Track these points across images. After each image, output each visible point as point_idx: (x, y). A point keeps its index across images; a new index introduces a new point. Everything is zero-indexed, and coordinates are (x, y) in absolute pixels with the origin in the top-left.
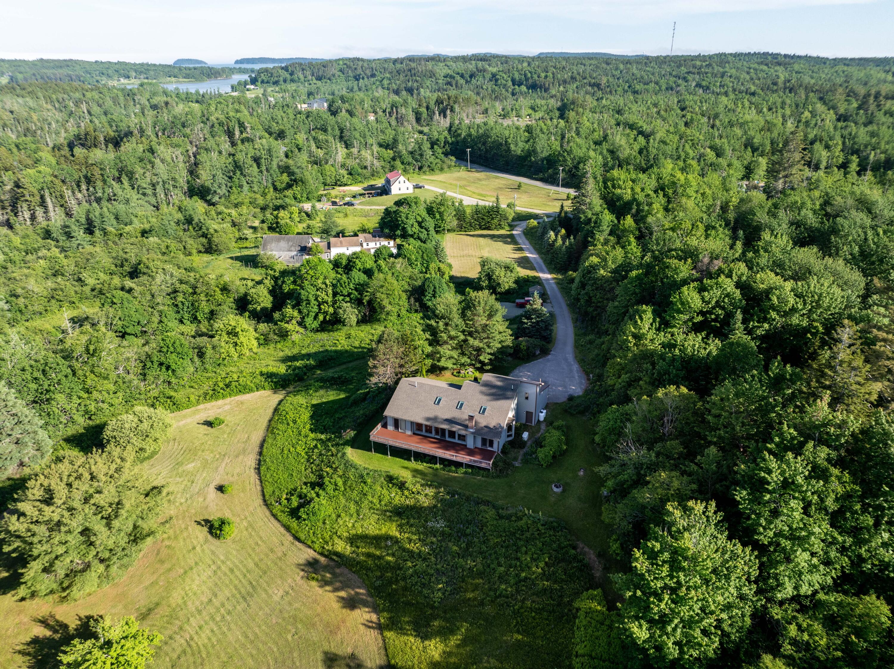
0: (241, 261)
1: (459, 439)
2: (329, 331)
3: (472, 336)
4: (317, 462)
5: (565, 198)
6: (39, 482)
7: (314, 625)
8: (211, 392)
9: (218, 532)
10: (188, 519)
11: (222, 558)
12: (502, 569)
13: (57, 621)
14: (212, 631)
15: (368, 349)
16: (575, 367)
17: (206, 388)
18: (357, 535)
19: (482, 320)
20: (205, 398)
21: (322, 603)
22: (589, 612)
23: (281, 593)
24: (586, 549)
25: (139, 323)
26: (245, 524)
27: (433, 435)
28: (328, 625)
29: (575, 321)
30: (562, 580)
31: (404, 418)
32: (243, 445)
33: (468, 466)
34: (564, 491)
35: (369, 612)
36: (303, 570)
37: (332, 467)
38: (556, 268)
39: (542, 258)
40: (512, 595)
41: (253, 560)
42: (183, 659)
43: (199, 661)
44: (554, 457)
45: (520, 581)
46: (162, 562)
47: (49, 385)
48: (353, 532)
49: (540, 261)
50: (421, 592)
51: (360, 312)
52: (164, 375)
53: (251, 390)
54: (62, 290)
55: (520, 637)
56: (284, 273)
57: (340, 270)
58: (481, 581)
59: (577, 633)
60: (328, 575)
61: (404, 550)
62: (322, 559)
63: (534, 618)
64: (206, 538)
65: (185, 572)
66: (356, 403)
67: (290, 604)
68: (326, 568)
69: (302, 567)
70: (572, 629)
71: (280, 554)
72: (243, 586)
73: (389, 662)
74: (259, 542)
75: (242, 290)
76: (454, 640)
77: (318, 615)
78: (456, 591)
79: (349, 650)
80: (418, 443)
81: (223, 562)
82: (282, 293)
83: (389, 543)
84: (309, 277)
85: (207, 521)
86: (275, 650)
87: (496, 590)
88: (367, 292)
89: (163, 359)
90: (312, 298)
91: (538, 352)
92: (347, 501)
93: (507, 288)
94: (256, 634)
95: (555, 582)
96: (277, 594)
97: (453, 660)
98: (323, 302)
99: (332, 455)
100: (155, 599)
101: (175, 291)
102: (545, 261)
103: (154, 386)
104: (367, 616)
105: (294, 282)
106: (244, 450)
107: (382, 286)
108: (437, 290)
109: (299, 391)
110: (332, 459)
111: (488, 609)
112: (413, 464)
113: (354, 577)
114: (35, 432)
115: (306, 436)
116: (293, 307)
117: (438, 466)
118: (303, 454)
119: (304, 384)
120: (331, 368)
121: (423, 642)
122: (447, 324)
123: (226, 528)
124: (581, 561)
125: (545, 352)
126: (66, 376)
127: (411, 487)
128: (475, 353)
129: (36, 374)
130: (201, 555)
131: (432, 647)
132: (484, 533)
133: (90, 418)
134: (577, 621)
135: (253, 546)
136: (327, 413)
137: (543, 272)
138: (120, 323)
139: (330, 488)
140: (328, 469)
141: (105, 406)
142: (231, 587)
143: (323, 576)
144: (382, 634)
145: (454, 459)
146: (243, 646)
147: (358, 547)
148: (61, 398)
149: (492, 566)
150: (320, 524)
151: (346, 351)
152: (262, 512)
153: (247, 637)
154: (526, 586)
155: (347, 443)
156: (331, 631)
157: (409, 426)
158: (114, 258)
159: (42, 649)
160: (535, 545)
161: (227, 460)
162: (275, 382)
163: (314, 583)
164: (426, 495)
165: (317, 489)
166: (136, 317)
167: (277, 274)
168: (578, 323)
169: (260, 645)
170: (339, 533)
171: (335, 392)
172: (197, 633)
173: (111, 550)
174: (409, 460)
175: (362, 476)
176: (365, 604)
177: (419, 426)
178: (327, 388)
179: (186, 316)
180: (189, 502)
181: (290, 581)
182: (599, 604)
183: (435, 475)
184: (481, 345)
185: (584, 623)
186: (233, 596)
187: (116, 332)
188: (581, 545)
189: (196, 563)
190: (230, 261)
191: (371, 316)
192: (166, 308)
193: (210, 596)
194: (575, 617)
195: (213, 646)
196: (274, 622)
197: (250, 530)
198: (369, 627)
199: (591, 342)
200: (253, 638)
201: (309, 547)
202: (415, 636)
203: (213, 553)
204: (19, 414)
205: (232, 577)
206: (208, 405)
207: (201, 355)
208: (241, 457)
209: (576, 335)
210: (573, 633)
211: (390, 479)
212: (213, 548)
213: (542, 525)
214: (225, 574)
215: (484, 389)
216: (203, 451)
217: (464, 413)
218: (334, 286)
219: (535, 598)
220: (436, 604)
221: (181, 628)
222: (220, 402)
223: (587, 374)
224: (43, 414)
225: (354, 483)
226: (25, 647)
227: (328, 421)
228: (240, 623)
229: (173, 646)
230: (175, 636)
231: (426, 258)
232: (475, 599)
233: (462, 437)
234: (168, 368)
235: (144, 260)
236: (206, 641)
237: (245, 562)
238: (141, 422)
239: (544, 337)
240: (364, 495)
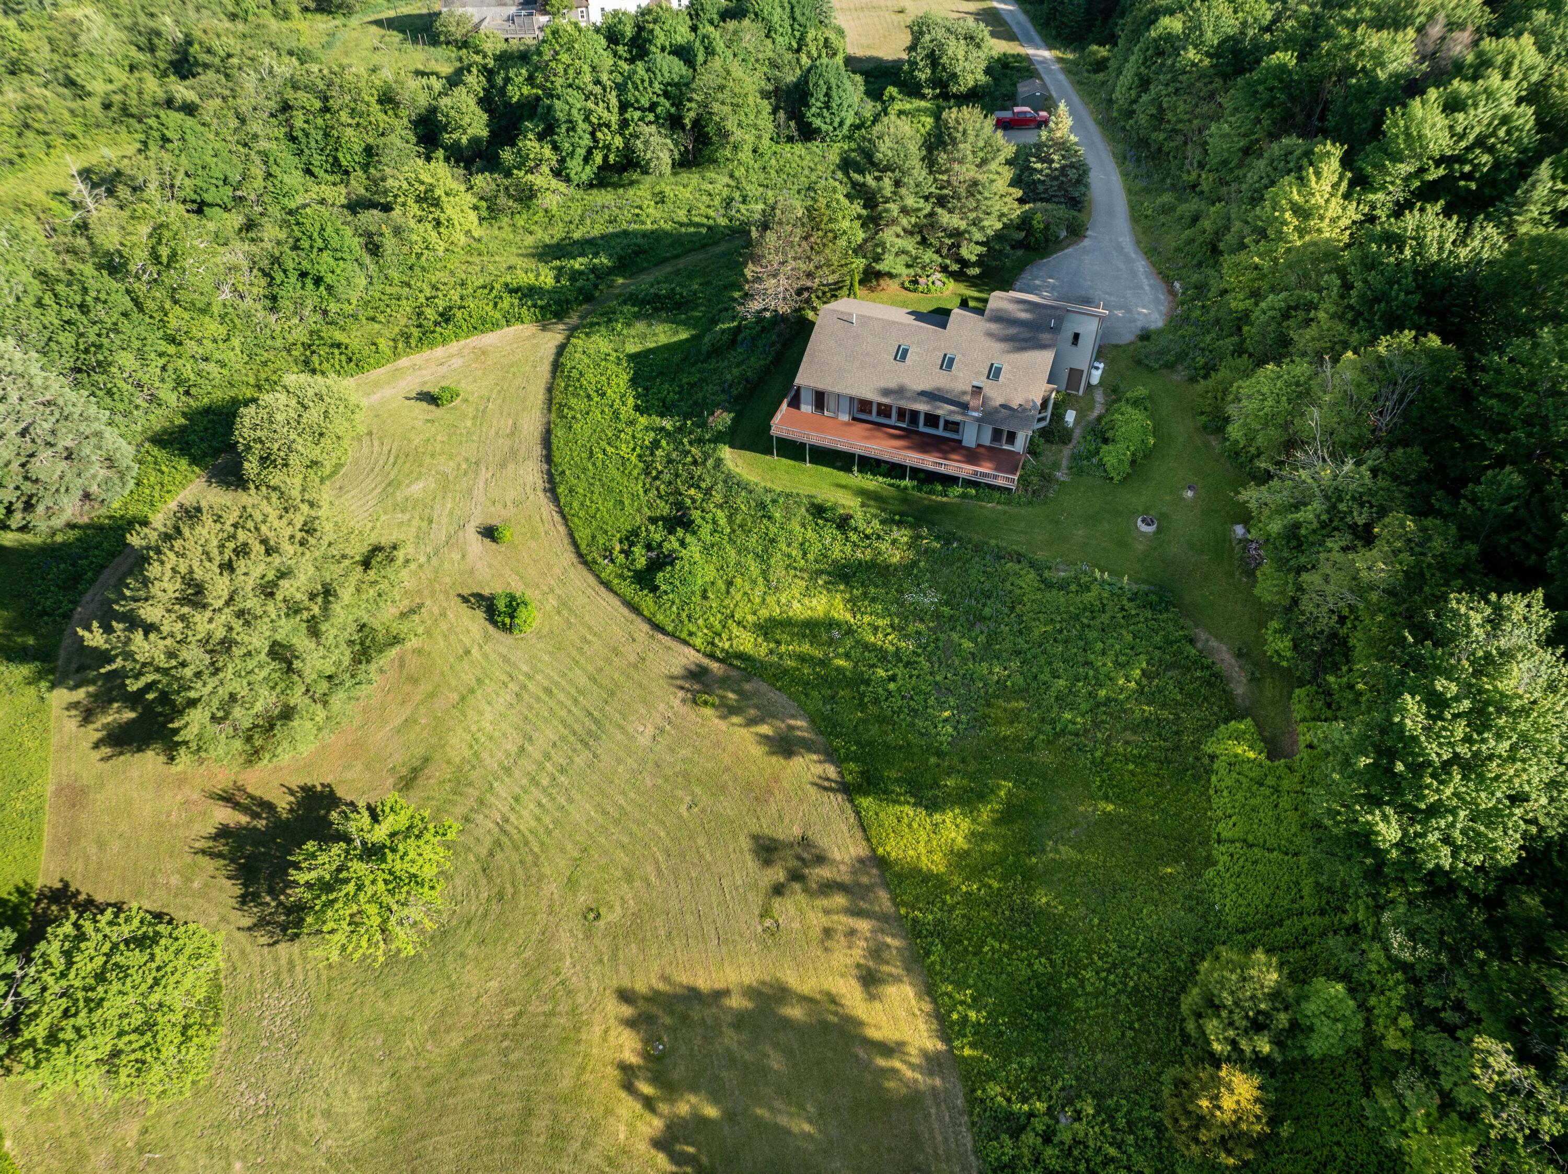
0: (403, 32)
1: (945, 429)
2: (616, 186)
3: (943, 206)
4: (666, 477)
6: (168, 566)
7: (723, 788)
8: (416, 332)
9: (507, 620)
10: (442, 597)
11: (525, 668)
12: (1061, 682)
13: (252, 797)
14: (540, 804)
15: (710, 228)
16: (1141, 265)
17: (403, 321)
18: (771, 620)
19: (966, 172)
20: (407, 343)
21: (731, 748)
22: (1234, 763)
23: (650, 730)
24: (1213, 643)
25: (225, 180)
26: (553, 601)
27: (893, 420)
28: (749, 787)
29: (1121, 159)
30: (1177, 703)
31: (837, 390)
32: (508, 442)
33: (968, 483)
34: (1159, 531)
35: (820, 762)
36: (682, 688)
37: (699, 487)
38: (1059, 35)
39: (1026, 12)
40: (1086, 731)
41: (584, 670)
42: (499, 856)
43: (529, 859)
44: (1133, 462)
45: (1098, 705)
46: (414, 681)
47: (99, 335)
48: (764, 613)
49: (1023, 18)
50: (912, 725)
51: (676, 144)
52: (311, 296)
53: (496, 325)
54: (40, 108)
55: (1110, 807)
56: (505, 59)
57: (620, 49)
58: (1022, 704)
59: (1215, 799)
60: (731, 695)
61: (867, 647)
62: (714, 666)
63: (1132, 773)
64: (486, 632)
65: (463, 699)
66: (717, 351)
67: (672, 751)
68: (724, 682)
69: (679, 682)
70: (1204, 793)
71: (633, 658)
72: (577, 720)
73: (874, 850)
74: (589, 637)
75: (423, 101)
76: (986, 813)
77: (727, 769)
78: (980, 722)
79: (796, 831)
80: (866, 438)
81: (529, 677)
82: (507, 104)
83: (836, 634)
84: (560, 69)
85: (479, 596)
86: (662, 834)
87: (1053, 722)
88: (690, 100)
89: (306, 265)
90: (578, 117)
91: (1063, 234)
92: (739, 553)
93: (971, 84)
94: (621, 807)
95: (1164, 706)
96: (644, 735)
97: (990, 847)
98: (600, 125)
99: (695, 463)
100: (419, 751)
101: (286, 107)
102: (1034, 19)
103: (296, 321)
104: (818, 769)
105: (530, 79)
106: (513, 452)
107: (721, 88)
108: (834, 93)
109: (592, 325)
110: (698, 471)
111: (1044, 757)
112: (857, 479)
113: (780, 698)
114: (98, 434)
115: (631, 423)
116: (541, 137)
117: (906, 482)
118: (633, 459)
119: (600, 310)
120: (643, 270)
121: (931, 815)
122: (897, 184)
123: (522, 613)
124: (1208, 668)
125: (1076, 231)
126: (125, 314)
127: (862, 525)
128: (949, 241)
129: (68, 314)
130: (484, 664)
131: (949, 824)
132: (1018, 616)
133: (187, 393)
134: (1214, 779)
135: (578, 643)
136: (662, 373)
137: (1030, 42)
138: (187, 182)
139: (705, 531)
140: (692, 492)
141: (212, 367)
142: (555, 723)
143: (722, 697)
144: (851, 801)
145: (942, 470)
146: (602, 829)
147: (778, 643)
148: (127, 360)
149: (1041, 677)
150: (697, 598)
151: (667, 234)
152: (581, 578)
153: (605, 813)
154: (1111, 715)
155: (719, 438)
156: (757, 799)
157: (845, 405)
158: (130, 29)
159: (240, 847)
160: (1120, 638)
161: (484, 474)
162: (542, 308)
163: (708, 711)
164: (894, 542)
165: (680, 532)
166: (219, 168)
167: (491, 63)
168: (1130, 166)
169: (634, 827)
170: (737, 617)
171: (667, 327)
172: (513, 809)
173: (330, 678)
174: (850, 470)
175: (762, 506)
176: (809, 746)
177: (864, 405)
178: (648, 318)
179: (317, 159)
180: (435, 561)
181: (662, 707)
182: (1251, 747)
183: (904, 501)
184: (963, 225)
185: (1229, 782)
186: (563, 739)
187: (184, 202)
188: (1203, 636)
189: (479, 681)
190: (374, 29)
191: (697, 151)
192: (273, 145)
193: (520, 741)
194: (1209, 772)
195: (549, 832)
196: (649, 784)
197: (565, 613)
198: (825, 789)
199: (1166, 210)
200: (617, 816)
201: (685, 643)
202: (915, 805)
203: (506, 659)
204: (61, 402)
205: (552, 703)
206: (417, 358)
207: (374, 249)
208: (511, 467)
209: (1129, 192)
210: (1209, 800)
211: (819, 511)
212: (504, 651)
213: (1130, 600)
214: (538, 699)
215: (993, 327)
216: (433, 455)
217: (956, 378)
218: (621, 88)
219: (1128, 735)
220: (945, 747)
221: (481, 802)
222: (439, 352)
223: (1167, 280)
224: (98, 392)
225: (749, 520)
226: (211, 844)
227: (668, 390)
228: (587, 789)
229: (476, 833)
230: (473, 816)
231: (799, 17)
232: (1017, 738)
233: (953, 426)
234: (318, 281)
235: (198, 33)
236: (533, 823)
237: (571, 675)
238: (306, 408)
239: (1073, 199)
240: (772, 541)
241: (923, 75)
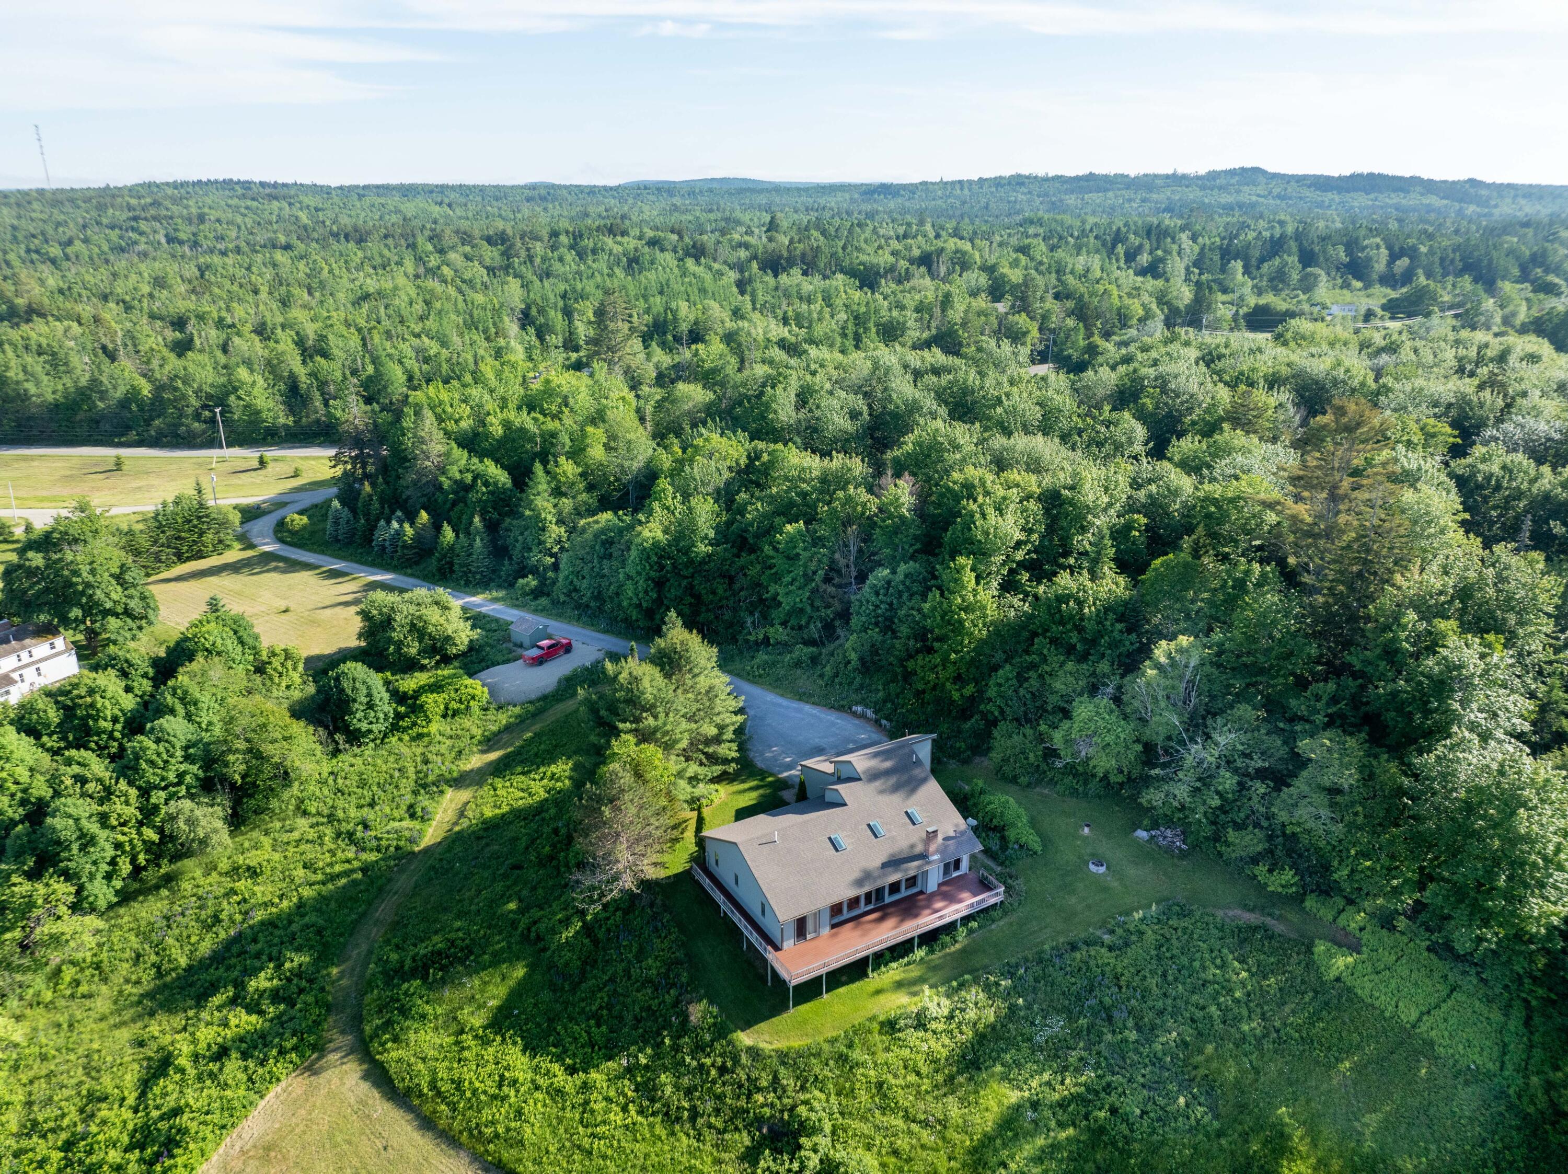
1: (907, 887)
4: (705, 1108)
5: (256, 464)
15: (365, 870)
16: (809, 709)
22: (1352, 973)
27: (865, 908)
31: (815, 908)
33: (966, 919)
37: (760, 1090)
45: (1247, 1005)
49: (414, 581)
50: (1174, 1130)
55: (1347, 1063)
58: (1213, 1047)
61: (1061, 1105)
76: (1300, 1143)
78: (1206, 1086)
80: (864, 935)
83: (1029, 1116)
87: (1244, 1040)
99: (723, 1070)
109: (384, 1028)
110: (740, 1076)
112: (880, 978)
115: (586, 1088)
117: (919, 953)
118: (637, 1120)
119: (369, 1009)
124: (1257, 928)
139: (826, 1122)
140: (758, 1098)
145: (938, 923)
149: (1196, 1017)
155: (721, 1031)
157: (824, 918)
162: (295, 1048)
164: (976, 1005)
171: (482, 976)
174: (867, 976)
175: (841, 1059)
182: (1343, 956)
183: (937, 967)
185: (1368, 986)
211: (888, 1027)
217: (892, 838)
220: (1215, 1125)
223: (845, 710)
233: (910, 882)
240: (880, 1085)
241: (413, 650)
